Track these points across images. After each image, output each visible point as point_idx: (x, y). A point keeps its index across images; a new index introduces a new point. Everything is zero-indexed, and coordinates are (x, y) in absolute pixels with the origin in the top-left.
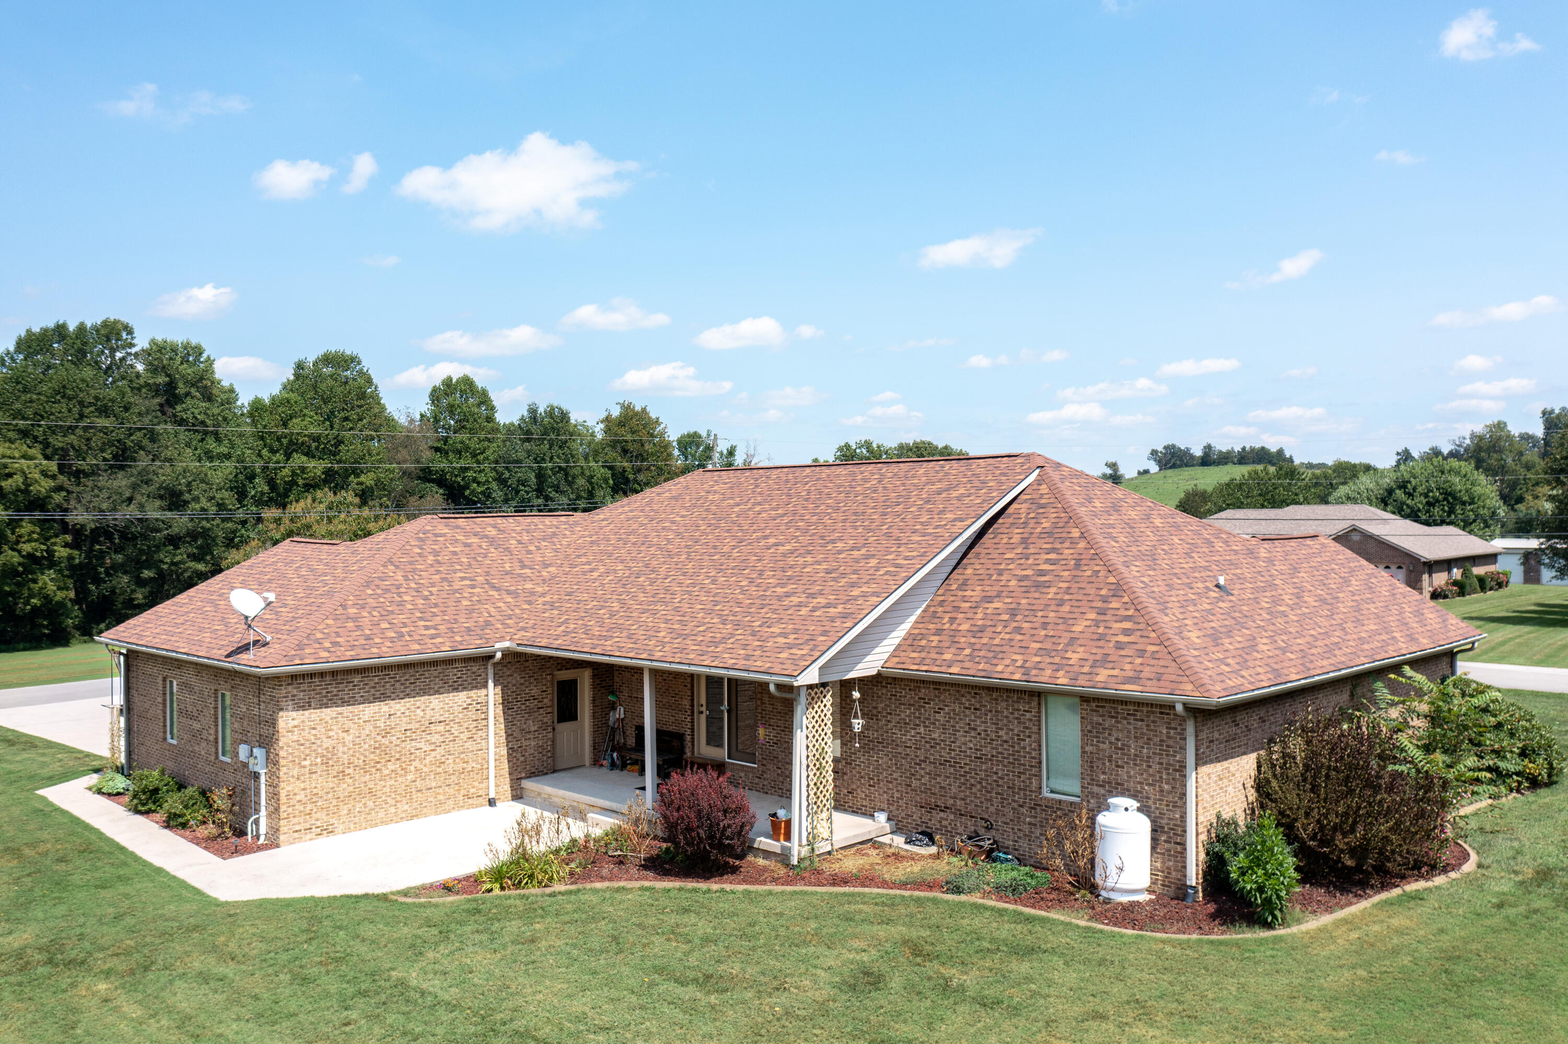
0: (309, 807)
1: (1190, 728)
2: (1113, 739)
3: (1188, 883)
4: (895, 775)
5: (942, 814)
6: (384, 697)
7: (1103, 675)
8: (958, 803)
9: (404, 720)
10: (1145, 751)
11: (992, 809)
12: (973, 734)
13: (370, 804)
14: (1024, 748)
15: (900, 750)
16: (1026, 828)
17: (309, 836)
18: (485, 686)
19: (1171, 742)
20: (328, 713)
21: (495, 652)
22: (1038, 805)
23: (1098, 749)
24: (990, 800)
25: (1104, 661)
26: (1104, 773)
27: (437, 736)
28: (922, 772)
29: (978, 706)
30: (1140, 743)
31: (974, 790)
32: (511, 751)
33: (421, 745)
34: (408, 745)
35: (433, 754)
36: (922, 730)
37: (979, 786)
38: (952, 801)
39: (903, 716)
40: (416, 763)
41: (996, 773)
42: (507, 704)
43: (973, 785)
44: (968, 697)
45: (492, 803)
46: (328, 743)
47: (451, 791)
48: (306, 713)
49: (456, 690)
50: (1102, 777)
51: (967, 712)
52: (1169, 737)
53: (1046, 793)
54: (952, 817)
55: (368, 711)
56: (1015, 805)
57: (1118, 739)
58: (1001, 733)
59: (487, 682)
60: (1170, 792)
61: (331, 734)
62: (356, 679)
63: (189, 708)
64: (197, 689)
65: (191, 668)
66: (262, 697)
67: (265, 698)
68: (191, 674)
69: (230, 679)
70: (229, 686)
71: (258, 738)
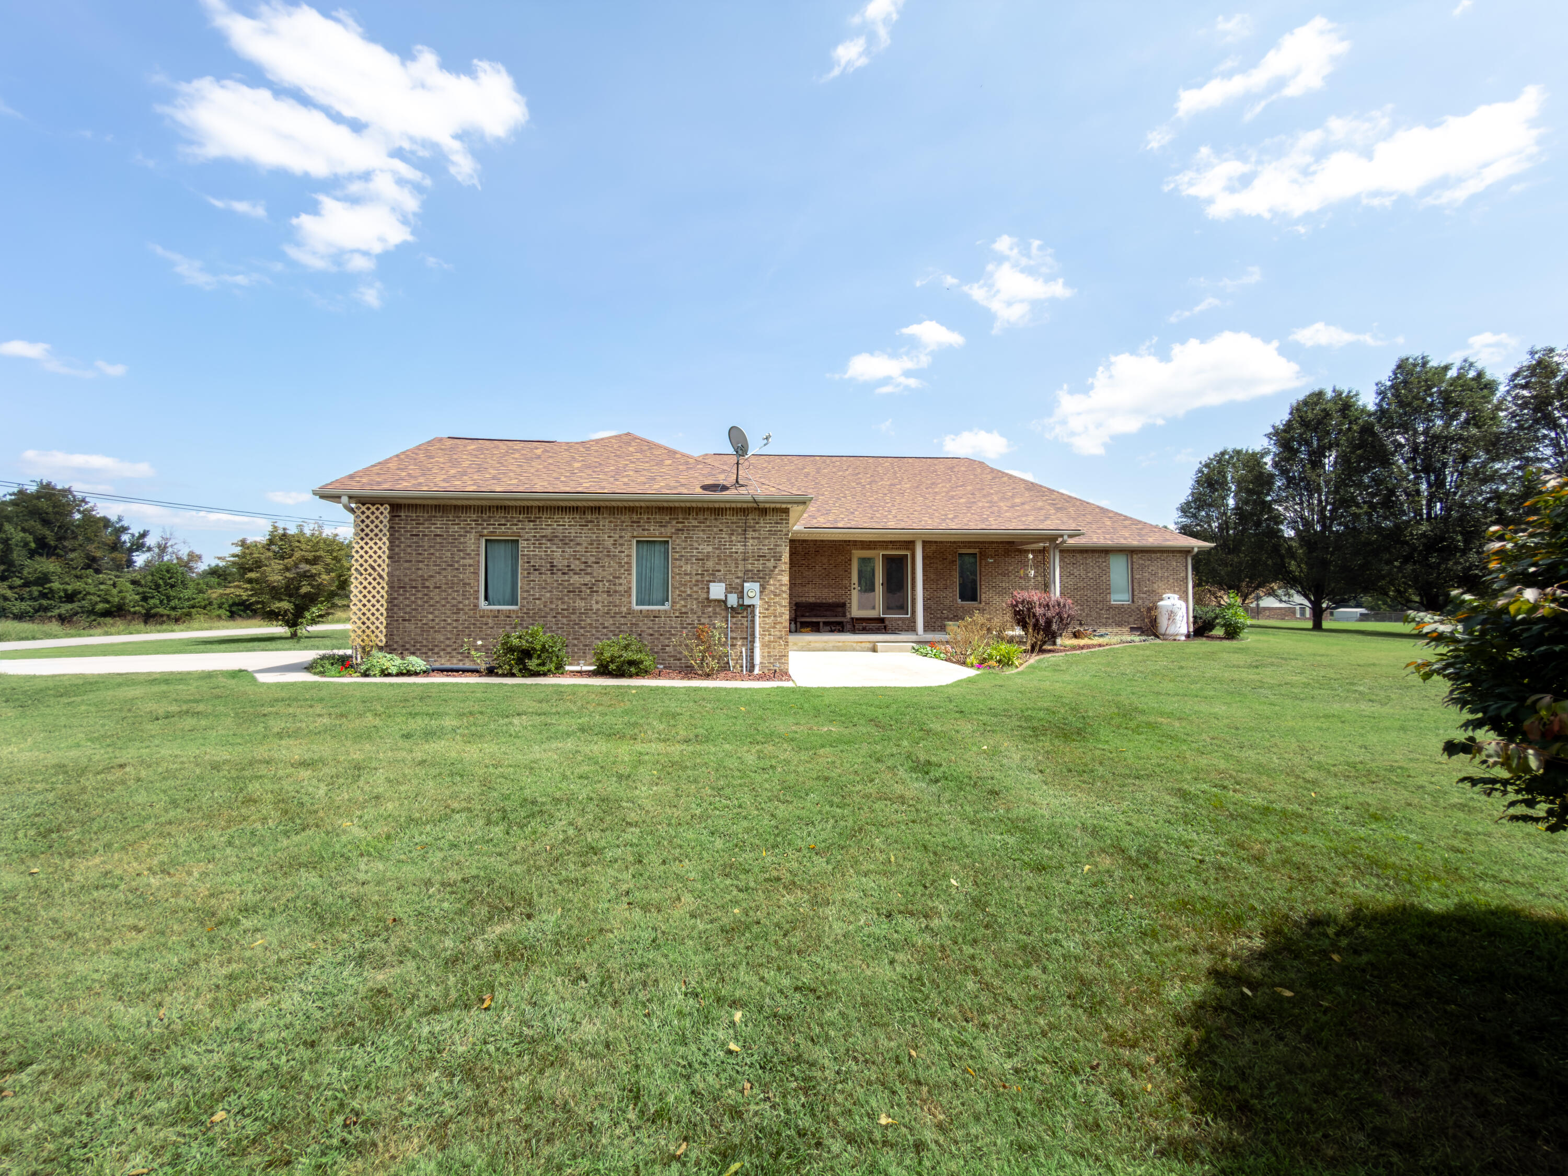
2: (1151, 570)
10: (1166, 574)
11: (1084, 614)
14: (1102, 580)
16: (1104, 620)
19: (1178, 569)
22: (1110, 608)
23: (1143, 576)
24: (1083, 610)
25: (1142, 535)
29: (1075, 562)
30: (1164, 571)
41: (1086, 595)
44: (1069, 557)
50: (1146, 589)
51: (1069, 566)
52: (1177, 566)
53: (1113, 602)
56: (1098, 610)
58: (1089, 575)
60: (1178, 591)
63: (560, 563)
64: (583, 540)
65: (567, 519)
66: (750, 534)
67: (756, 535)
68: (567, 525)
69: (674, 522)
70: (670, 530)
71: (740, 575)
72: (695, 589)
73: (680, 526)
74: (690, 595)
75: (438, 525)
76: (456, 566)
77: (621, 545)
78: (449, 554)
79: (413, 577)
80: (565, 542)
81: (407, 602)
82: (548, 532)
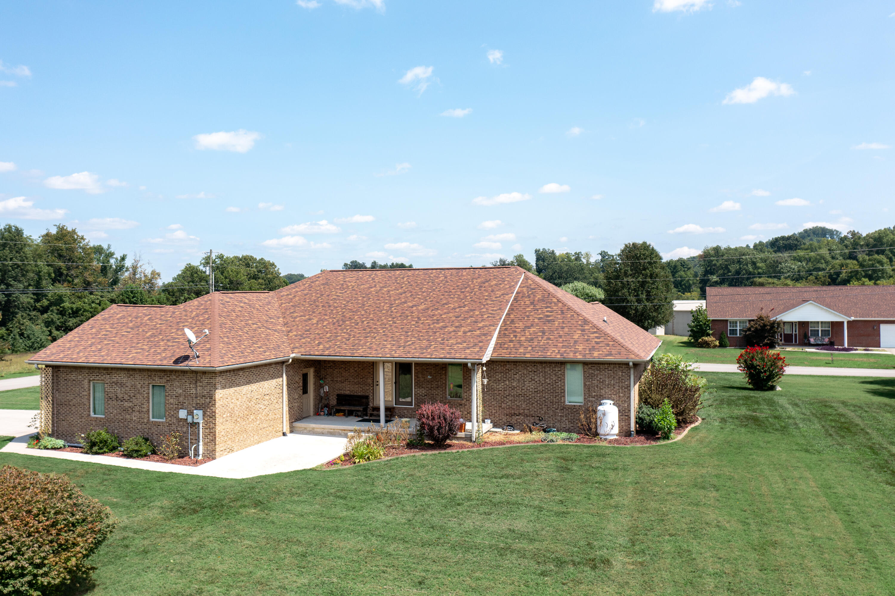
0: (226, 438)
1: (632, 371)
2: (598, 379)
3: (631, 430)
4: (493, 403)
5: (517, 417)
6: (249, 382)
7: (596, 354)
8: (526, 411)
9: (256, 393)
10: (612, 382)
11: (543, 412)
12: (533, 382)
13: (245, 436)
14: (558, 386)
15: (496, 392)
16: (559, 418)
17: (225, 453)
18: (282, 377)
19: (623, 378)
20: (232, 390)
21: (289, 359)
22: (564, 408)
23: (592, 383)
24: (542, 408)
25: (593, 349)
26: (594, 392)
27: (266, 401)
28: (507, 400)
29: (536, 370)
30: (610, 379)
31: (534, 405)
32: (290, 408)
33: (261, 406)
34: (257, 406)
35: (265, 410)
36: (507, 382)
37: (536, 403)
38: (523, 411)
39: (497, 377)
40: (260, 415)
41: (545, 397)
42: (288, 385)
43: (533, 403)
44: (531, 367)
45: (284, 434)
46: (232, 406)
47: (271, 429)
48: (225, 390)
49: (272, 378)
50: (594, 394)
51: (530, 373)
52: (622, 376)
53: (567, 403)
54: (523, 417)
55: (246, 389)
56: (554, 409)
57: (600, 379)
58: (547, 381)
59: (282, 374)
60: (623, 397)
61: (233, 401)
62: (241, 373)
63: (120, 396)
64: (129, 385)
65: (122, 374)
66: (199, 384)
67: (201, 384)
68: (122, 378)
69: (166, 376)
70: (164, 380)
71: (194, 405)
72: (175, 412)
73: (168, 378)
74: (173, 415)
75: (73, 376)
76: (81, 395)
77: (144, 387)
78: (78, 389)
79: (65, 400)
80: (122, 385)
81: (63, 412)
82: (115, 380)
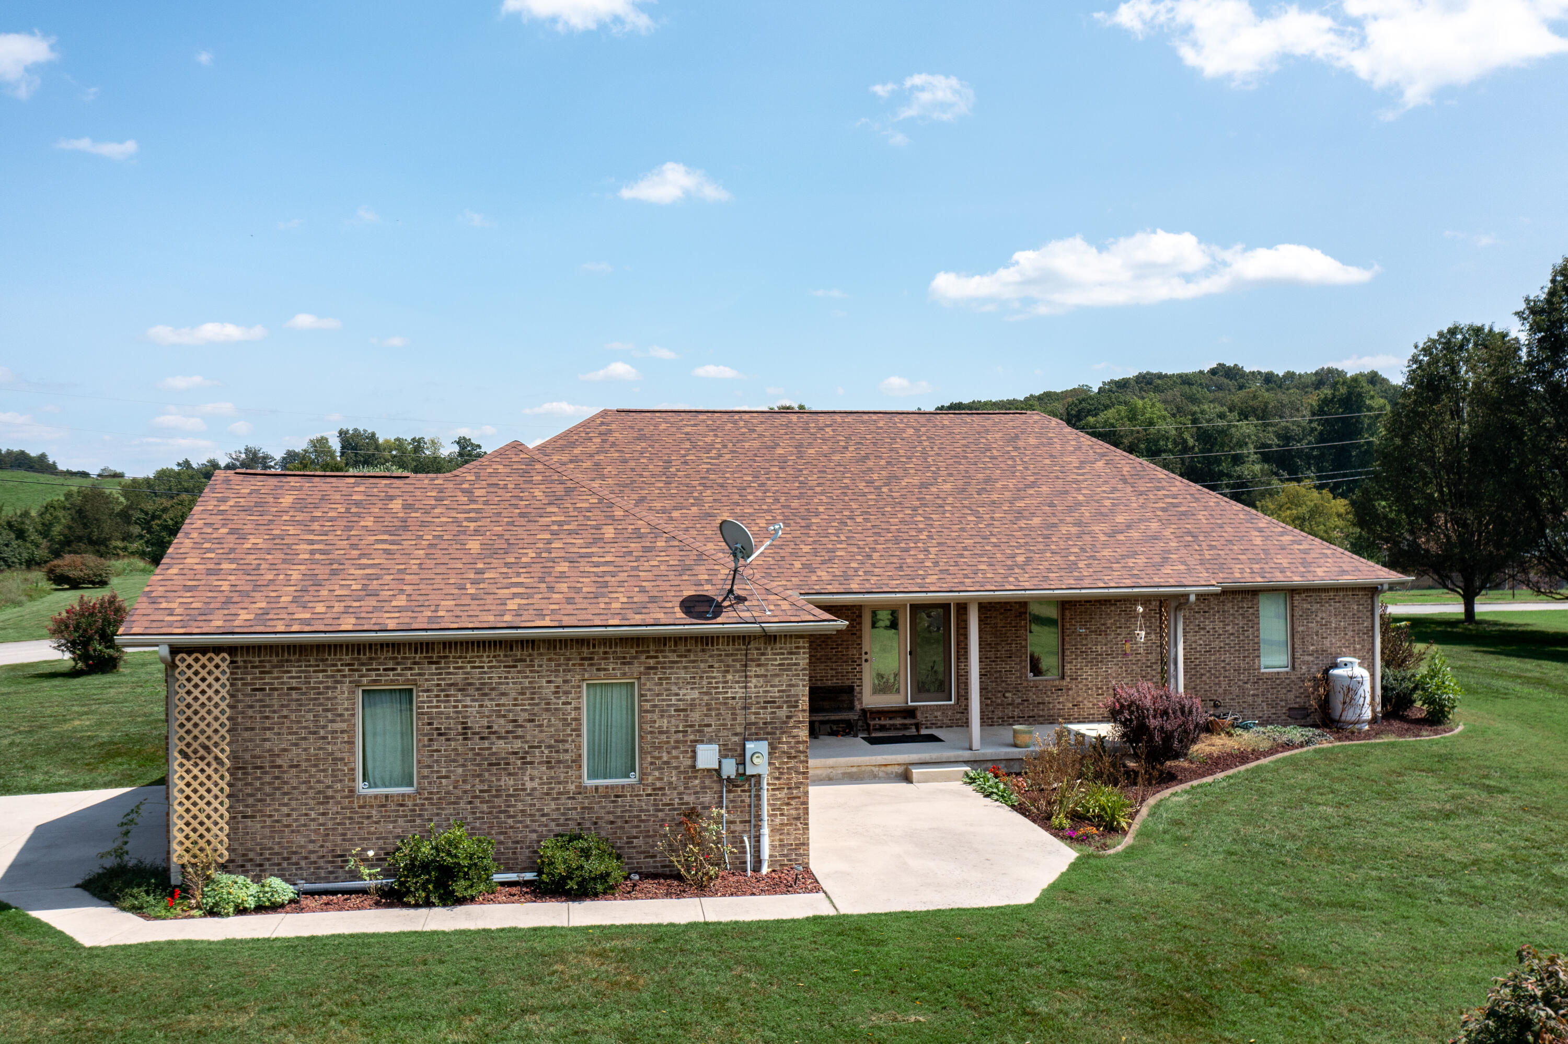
1: (1375, 602)
2: (1319, 619)
3: (1377, 710)
10: (1342, 624)
11: (1220, 691)
12: (1202, 632)
14: (1248, 637)
16: (1250, 699)
19: (1360, 615)
22: (1260, 679)
23: (1308, 628)
24: (1219, 684)
25: (1306, 563)
26: (1313, 645)
29: (1206, 609)
30: (1339, 618)
31: (1204, 678)
37: (1208, 675)
41: (1224, 661)
43: (1202, 675)
50: (1311, 648)
51: (1197, 615)
52: (1359, 611)
56: (1240, 683)
57: (1322, 618)
58: (1227, 628)
60: (1361, 650)
63: (477, 723)
64: (511, 688)
65: (485, 657)
66: (753, 670)
67: (760, 671)
68: (486, 669)
69: (643, 657)
70: (637, 668)
71: (739, 730)
72: (674, 753)
73: (652, 662)
74: (667, 763)
75: (292, 676)
76: (322, 733)
77: (567, 693)
78: (310, 716)
79: (257, 752)
80: (483, 691)
81: (249, 790)
82: (459, 677)
